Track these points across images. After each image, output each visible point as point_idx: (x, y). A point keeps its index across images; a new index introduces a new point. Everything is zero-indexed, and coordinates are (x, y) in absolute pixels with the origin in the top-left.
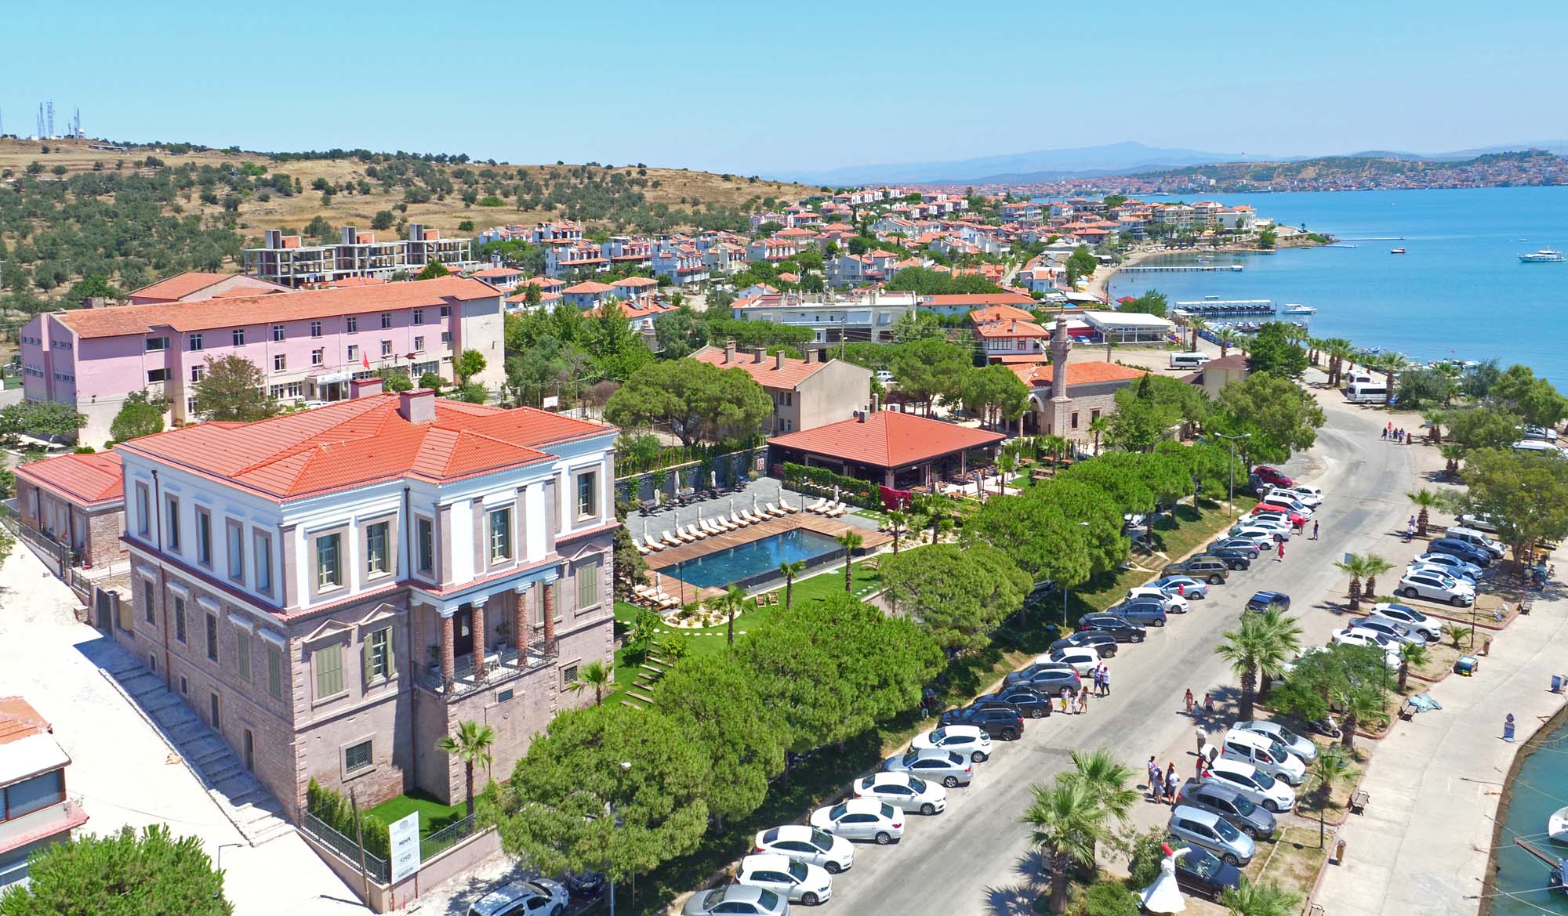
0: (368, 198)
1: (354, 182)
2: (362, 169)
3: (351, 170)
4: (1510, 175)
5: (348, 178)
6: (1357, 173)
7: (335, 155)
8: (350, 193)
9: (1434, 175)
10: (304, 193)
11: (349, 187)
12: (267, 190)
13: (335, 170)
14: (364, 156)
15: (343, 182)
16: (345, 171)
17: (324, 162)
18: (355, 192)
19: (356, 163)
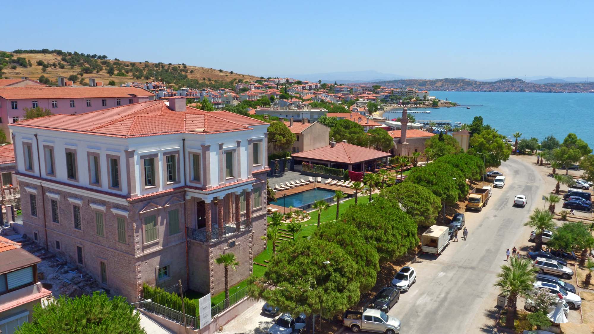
0: (63, 70)
1: (56, 63)
2: (59, 58)
3: (54, 58)
4: (509, 88)
5: (53, 61)
6: (456, 84)
7: (45, 51)
8: (55, 68)
9: (483, 86)
10: (33, 66)
11: (54, 65)
12: (15, 64)
13: (46, 58)
14: (59, 53)
15: (51, 63)
16: (50, 58)
17: (40, 55)
18: (57, 67)
19: (55, 56)
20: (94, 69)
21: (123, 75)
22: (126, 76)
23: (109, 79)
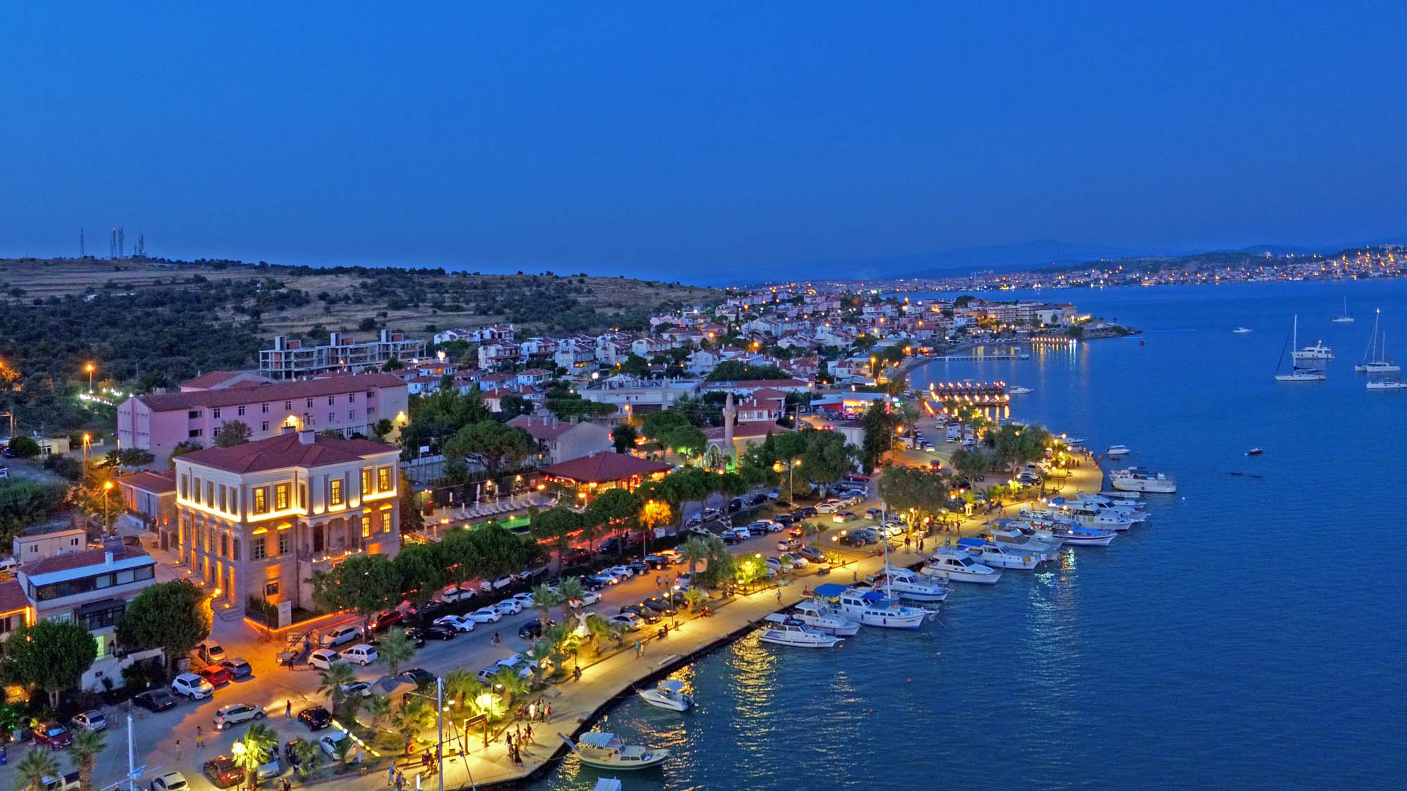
0: (360, 307)
1: (350, 295)
2: (358, 282)
3: (349, 284)
5: (346, 291)
7: (339, 271)
8: (346, 303)
10: (311, 304)
11: (346, 298)
12: (283, 302)
13: (336, 283)
14: (363, 272)
15: (341, 294)
16: (345, 284)
17: (328, 277)
18: (350, 302)
19: (354, 278)
20: (411, 300)
21: (458, 309)
22: (463, 309)
23: (431, 319)
